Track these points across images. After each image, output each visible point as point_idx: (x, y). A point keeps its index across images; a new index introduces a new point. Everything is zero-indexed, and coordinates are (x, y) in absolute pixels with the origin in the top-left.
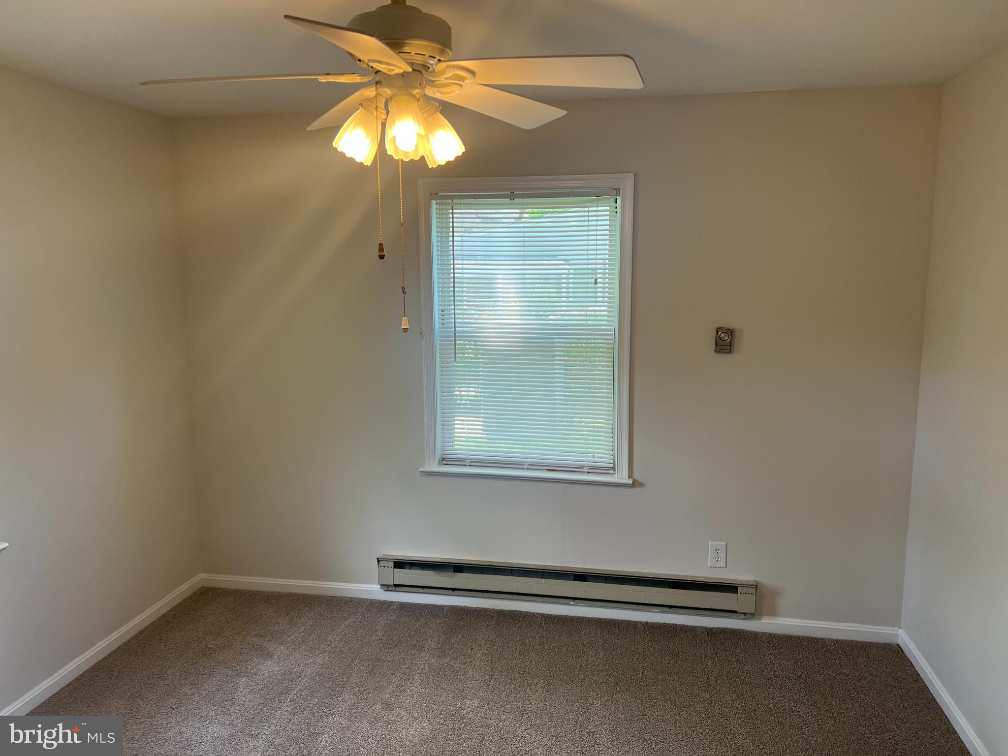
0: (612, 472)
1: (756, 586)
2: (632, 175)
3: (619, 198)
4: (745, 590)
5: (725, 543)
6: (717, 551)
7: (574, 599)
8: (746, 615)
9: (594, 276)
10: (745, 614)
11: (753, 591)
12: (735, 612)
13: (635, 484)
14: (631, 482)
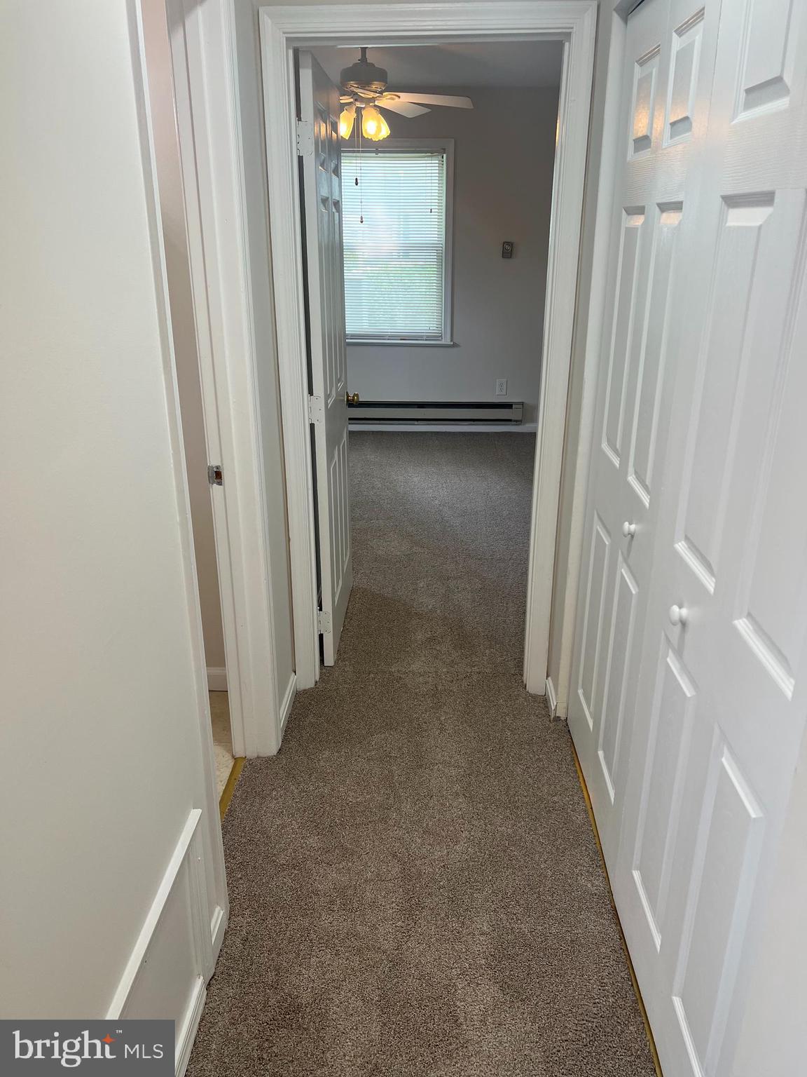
0: (440, 338)
1: (522, 404)
2: (453, 140)
3: (445, 155)
4: (517, 406)
5: (505, 380)
6: (501, 385)
7: (417, 420)
8: (518, 422)
9: (430, 207)
10: (516, 421)
11: (521, 406)
12: (510, 420)
13: (455, 345)
14: (452, 343)
